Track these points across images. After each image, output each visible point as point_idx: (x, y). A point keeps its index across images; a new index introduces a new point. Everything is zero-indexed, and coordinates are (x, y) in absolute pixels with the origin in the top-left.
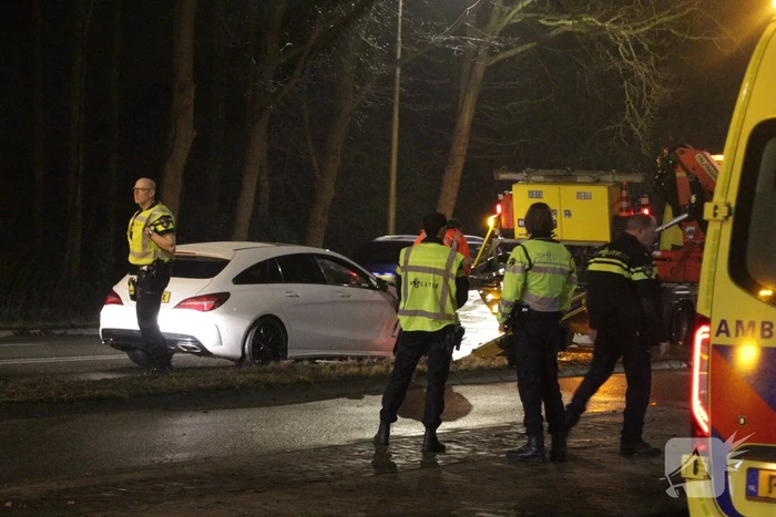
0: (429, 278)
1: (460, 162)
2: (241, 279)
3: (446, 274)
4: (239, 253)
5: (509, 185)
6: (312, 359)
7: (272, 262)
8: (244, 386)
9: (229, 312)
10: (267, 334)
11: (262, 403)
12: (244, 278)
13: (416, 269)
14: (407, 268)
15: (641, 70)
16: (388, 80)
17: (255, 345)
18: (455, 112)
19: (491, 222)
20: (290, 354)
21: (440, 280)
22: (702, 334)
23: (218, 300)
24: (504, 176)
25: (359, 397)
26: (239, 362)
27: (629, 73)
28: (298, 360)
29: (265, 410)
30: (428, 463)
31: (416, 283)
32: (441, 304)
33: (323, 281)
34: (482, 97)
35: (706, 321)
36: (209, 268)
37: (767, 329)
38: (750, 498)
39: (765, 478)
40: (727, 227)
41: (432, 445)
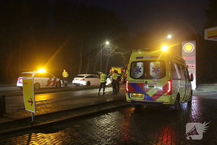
1: (107, 66)
2: (86, 78)
3: (105, 77)
4: (86, 75)
5: (111, 68)
10: (88, 83)
12: (86, 77)
13: (102, 76)
15: (124, 57)
16: (100, 58)
20: (91, 85)
23: (84, 80)
26: (86, 86)
27: (123, 58)
30: (103, 95)
31: (102, 78)
33: (93, 78)
36: (83, 77)
37: (133, 81)
38: (132, 97)
39: (133, 95)
40: (129, 72)
41: (104, 93)
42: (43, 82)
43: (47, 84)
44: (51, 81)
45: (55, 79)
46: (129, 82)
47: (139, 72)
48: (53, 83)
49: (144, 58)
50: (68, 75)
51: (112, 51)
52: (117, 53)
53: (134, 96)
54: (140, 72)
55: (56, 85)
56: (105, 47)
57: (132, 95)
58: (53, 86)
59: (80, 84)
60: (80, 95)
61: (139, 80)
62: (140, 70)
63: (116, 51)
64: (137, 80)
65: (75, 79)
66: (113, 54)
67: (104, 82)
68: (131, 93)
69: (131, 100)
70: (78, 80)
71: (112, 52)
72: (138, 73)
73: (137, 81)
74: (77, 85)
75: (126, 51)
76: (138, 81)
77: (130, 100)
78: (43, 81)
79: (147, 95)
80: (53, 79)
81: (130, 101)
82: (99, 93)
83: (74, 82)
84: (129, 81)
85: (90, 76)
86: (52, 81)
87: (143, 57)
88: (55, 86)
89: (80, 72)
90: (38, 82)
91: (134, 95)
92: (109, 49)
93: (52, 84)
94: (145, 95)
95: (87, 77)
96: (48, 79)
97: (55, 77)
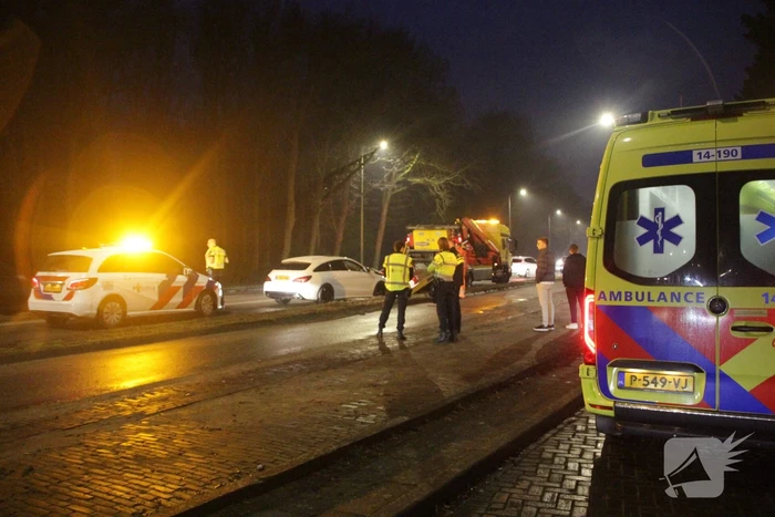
0: (399, 268)
1: (383, 227)
2: (316, 270)
3: (405, 266)
4: (315, 261)
5: (411, 231)
6: (345, 300)
7: (327, 263)
8: (320, 313)
9: (312, 283)
10: (327, 291)
11: (328, 319)
12: (317, 270)
13: (393, 264)
14: (388, 264)
15: (441, 194)
16: (359, 199)
17: (322, 295)
18: (381, 210)
20: (336, 297)
21: (403, 269)
22: (589, 299)
23: (308, 278)
24: (410, 228)
25: (364, 315)
26: (317, 302)
27: (438, 196)
28: (339, 300)
29: (330, 322)
31: (393, 270)
32: (404, 279)
33: (345, 269)
34: (391, 205)
35: (590, 292)
36: (304, 266)
37: (628, 296)
38: (621, 387)
39: (627, 376)
40: (601, 242)
41: (401, 337)
42: (142, 293)
43: (157, 299)
44: (174, 284)
45: (192, 280)
46: (603, 302)
47: (667, 243)
48: (184, 296)
49: (696, 158)
50: (227, 261)
51: (399, 173)
52: (418, 180)
53: (639, 385)
55: (194, 301)
56: (378, 158)
57: (621, 375)
58: (182, 305)
59: (291, 295)
60: (298, 349)
61: (668, 290)
62: (676, 230)
63: (414, 173)
64: (655, 291)
65: (273, 274)
66: (404, 182)
67: (402, 288)
68: (613, 365)
69: (617, 409)
70: (287, 278)
71: (400, 177)
72: (658, 249)
73: (655, 296)
74: (282, 299)
75: (448, 174)
76: (662, 296)
77: (610, 403)
78: (138, 288)
79: (724, 377)
80: (181, 279)
81: (611, 414)
82: (380, 336)
83: (268, 287)
84: (602, 296)
85: (332, 262)
86: (178, 288)
87: (690, 153)
88: (191, 308)
89: (288, 247)
90: (115, 291)
91: (634, 378)
92: (389, 165)
93: (178, 299)
94: (710, 377)
95: (320, 269)
96: (162, 277)
97: (189, 270)
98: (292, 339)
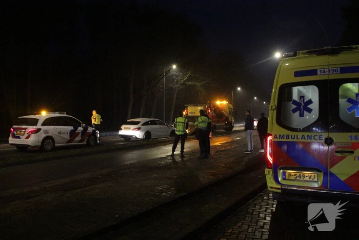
0: (181, 124)
2: (143, 125)
3: (184, 123)
5: (187, 107)
6: (156, 139)
7: (148, 122)
8: (144, 144)
9: (141, 131)
13: (178, 122)
14: (177, 122)
15: (201, 90)
16: (163, 92)
17: (146, 136)
18: (173, 97)
19: (184, 113)
20: (152, 137)
21: (183, 124)
22: (269, 138)
23: (139, 129)
24: (186, 105)
25: (165, 145)
26: (143, 139)
28: (153, 139)
31: (179, 125)
32: (184, 129)
35: (270, 135)
36: (137, 123)
37: (288, 136)
38: (284, 179)
39: (287, 174)
40: (275, 112)
41: (182, 156)
43: (69, 138)
44: (77, 131)
45: (85, 129)
46: (276, 140)
47: (305, 112)
48: (81, 137)
49: (319, 73)
50: (102, 120)
51: (182, 79)
52: (190, 83)
53: (293, 178)
54: (310, 111)
55: (86, 139)
57: (284, 174)
59: (131, 136)
61: (306, 134)
62: (310, 106)
63: (188, 80)
64: (300, 134)
65: (123, 127)
66: (184, 84)
67: (183, 133)
68: (281, 169)
69: (282, 189)
70: (129, 129)
71: (182, 82)
72: (302, 115)
73: (300, 137)
74: (127, 138)
75: (204, 80)
76: (303, 137)
77: (279, 187)
79: (332, 174)
80: (80, 129)
81: (279, 191)
83: (121, 133)
84: (275, 137)
85: (150, 121)
86: (79, 133)
87: (316, 70)
88: (85, 143)
89: (130, 115)
91: (290, 175)
92: (177, 76)
93: (79, 138)
94: (325, 174)
95: (145, 124)
96: (72, 128)
97: (84, 125)
98: (132, 157)
